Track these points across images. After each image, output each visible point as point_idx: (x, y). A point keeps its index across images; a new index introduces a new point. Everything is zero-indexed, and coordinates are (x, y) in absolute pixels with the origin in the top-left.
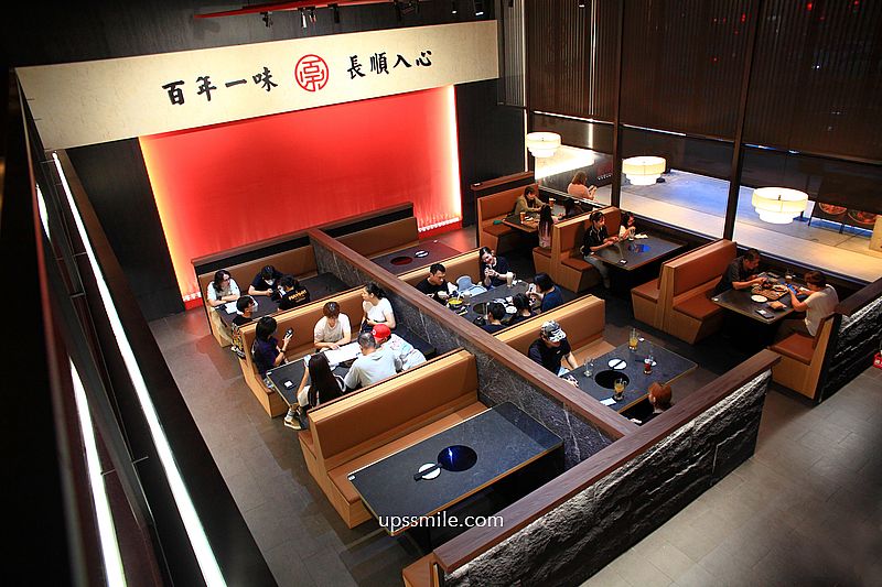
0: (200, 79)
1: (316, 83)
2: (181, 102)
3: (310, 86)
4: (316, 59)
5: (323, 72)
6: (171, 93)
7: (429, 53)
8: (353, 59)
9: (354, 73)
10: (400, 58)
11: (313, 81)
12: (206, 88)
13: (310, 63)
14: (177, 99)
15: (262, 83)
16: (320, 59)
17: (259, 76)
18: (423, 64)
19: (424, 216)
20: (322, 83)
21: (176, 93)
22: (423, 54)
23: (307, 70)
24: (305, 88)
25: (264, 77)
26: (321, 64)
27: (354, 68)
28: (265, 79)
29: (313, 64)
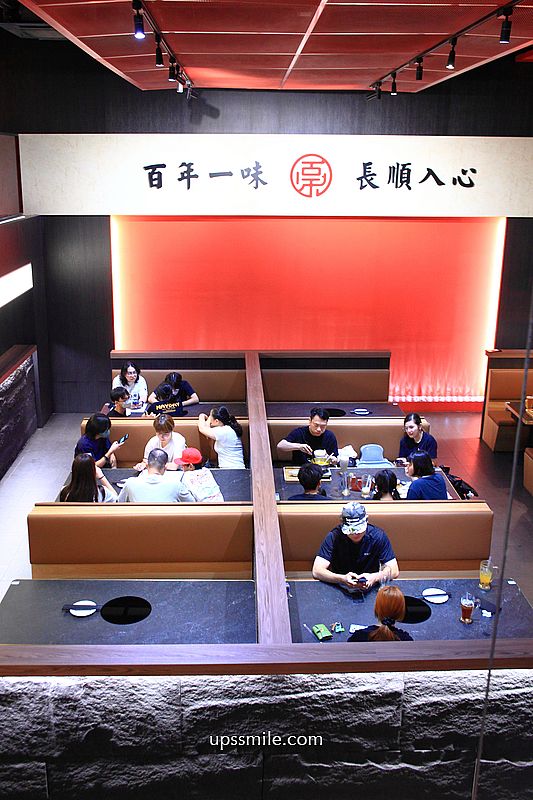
0: (183, 164)
1: (314, 188)
2: (159, 186)
3: (306, 191)
4: (320, 160)
5: (325, 176)
6: (150, 175)
7: (474, 171)
8: (367, 166)
9: (365, 182)
10: (430, 172)
11: (311, 185)
12: (187, 174)
13: (312, 163)
14: (155, 182)
15: (251, 178)
16: (324, 161)
17: (248, 170)
18: (462, 184)
19: (434, 383)
20: (321, 189)
21: (155, 176)
22: (464, 172)
23: (306, 171)
24: (299, 191)
25: (253, 172)
26: (324, 167)
27: (365, 176)
28: (255, 176)
29: (315, 166)
